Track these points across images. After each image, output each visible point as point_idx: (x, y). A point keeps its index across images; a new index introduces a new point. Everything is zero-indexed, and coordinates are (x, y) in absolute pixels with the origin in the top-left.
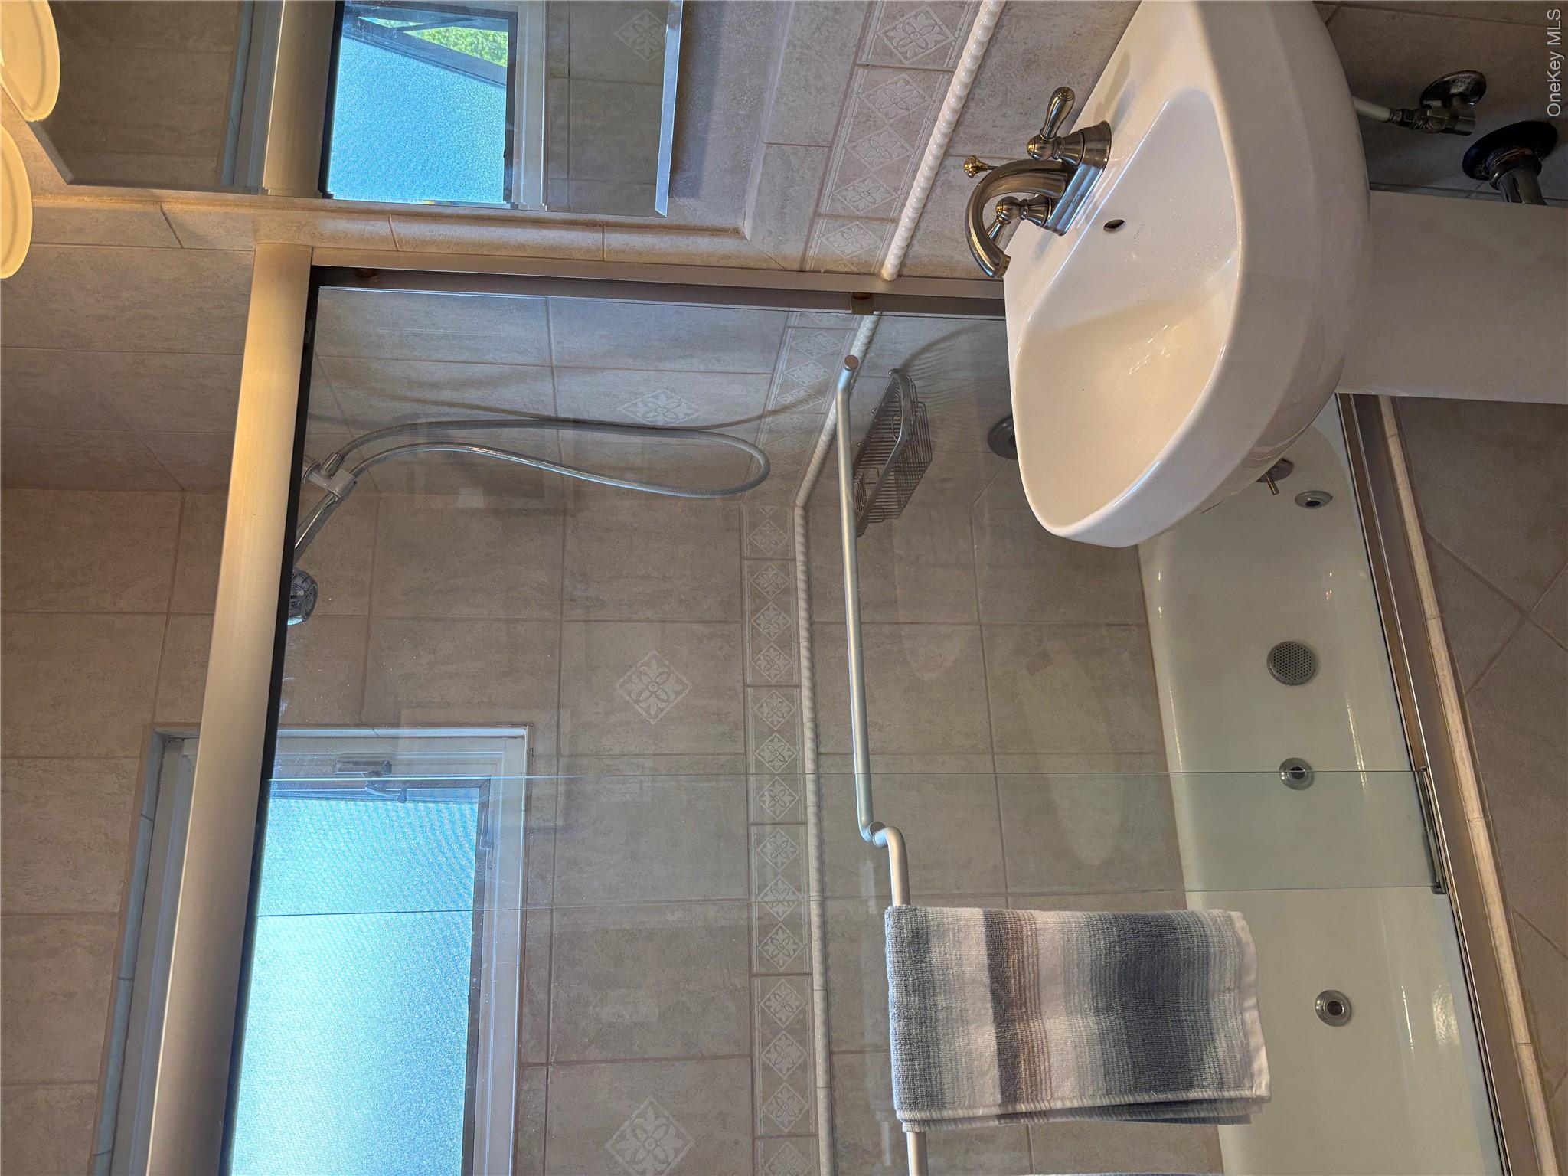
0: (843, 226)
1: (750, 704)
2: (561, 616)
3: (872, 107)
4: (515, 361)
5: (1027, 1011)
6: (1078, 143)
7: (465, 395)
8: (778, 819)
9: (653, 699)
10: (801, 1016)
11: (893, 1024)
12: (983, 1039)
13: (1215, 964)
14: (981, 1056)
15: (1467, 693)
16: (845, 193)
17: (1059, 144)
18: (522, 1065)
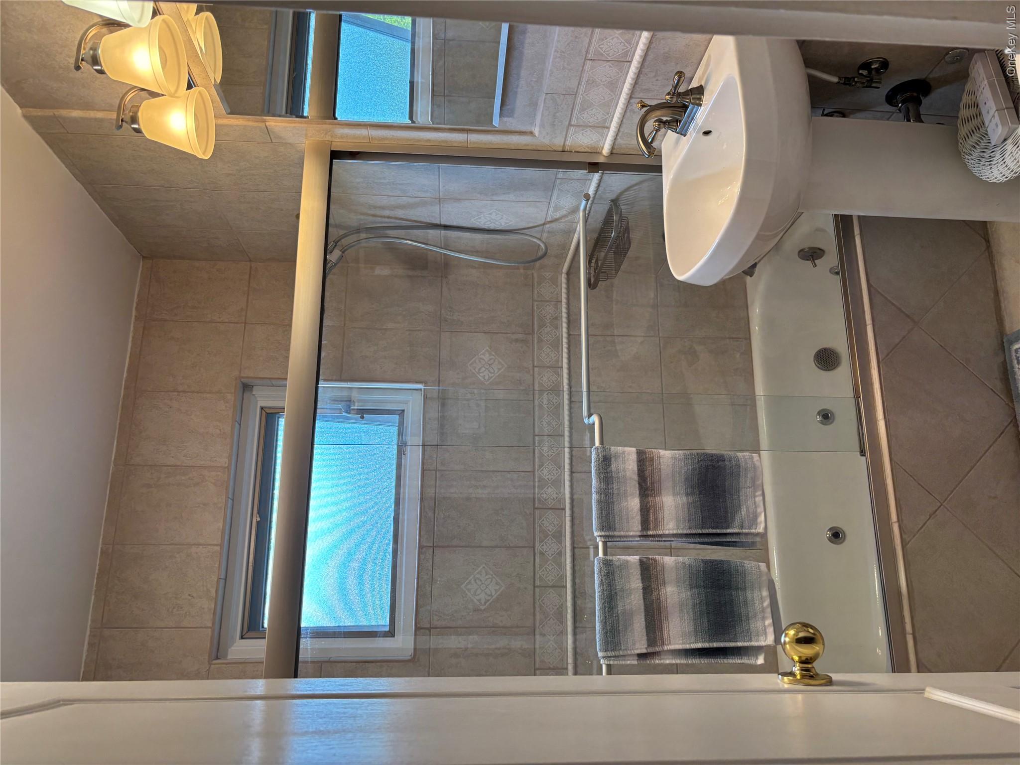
0: (583, 130)
1: (536, 376)
2: (440, 328)
3: (595, 77)
4: (423, 196)
5: (654, 493)
6: (688, 95)
7: (396, 213)
8: (550, 433)
9: (487, 372)
10: (559, 529)
11: (594, 496)
12: (634, 503)
13: (742, 475)
14: (632, 510)
15: (882, 360)
16: (583, 115)
17: (680, 95)
18: (421, 547)
